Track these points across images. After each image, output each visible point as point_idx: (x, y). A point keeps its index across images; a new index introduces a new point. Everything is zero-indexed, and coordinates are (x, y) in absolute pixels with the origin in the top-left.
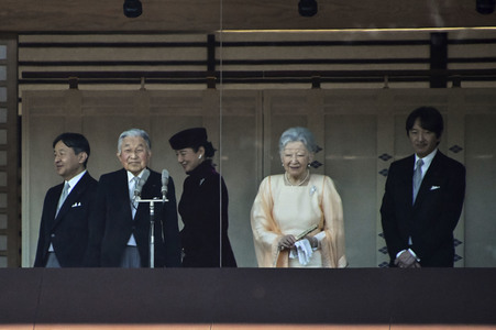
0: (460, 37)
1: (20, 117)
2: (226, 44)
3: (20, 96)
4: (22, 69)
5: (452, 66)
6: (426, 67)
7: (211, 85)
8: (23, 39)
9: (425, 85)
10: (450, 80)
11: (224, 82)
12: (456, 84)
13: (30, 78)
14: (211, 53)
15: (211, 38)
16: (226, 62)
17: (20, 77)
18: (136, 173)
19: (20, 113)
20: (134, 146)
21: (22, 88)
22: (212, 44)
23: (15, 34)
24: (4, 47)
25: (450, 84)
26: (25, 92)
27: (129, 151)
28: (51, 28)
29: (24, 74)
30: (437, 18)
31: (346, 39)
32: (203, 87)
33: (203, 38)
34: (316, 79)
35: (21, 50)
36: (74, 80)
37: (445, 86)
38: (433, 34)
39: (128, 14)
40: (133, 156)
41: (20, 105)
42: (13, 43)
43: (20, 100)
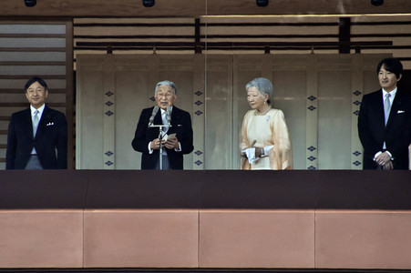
0: (356, 20)
1: (75, 72)
2: (209, 25)
3: (75, 57)
4: (76, 40)
5: (353, 40)
6: (336, 40)
7: (198, 51)
8: (76, 21)
9: (336, 52)
10: (353, 48)
11: (208, 49)
12: (358, 51)
13: (81, 46)
14: (197, 31)
15: (198, 21)
16: (209, 37)
17: (75, 45)
18: (165, 109)
19: (75, 69)
20: (164, 92)
21: (76, 52)
22: (198, 25)
23: (71, 18)
24: (64, 26)
25: (353, 51)
26: (78, 55)
27: (162, 94)
28: (95, 14)
29: (78, 43)
30: (342, 8)
31: (281, 22)
32: (193, 52)
33: (192, 21)
34: (267, 47)
35: (75, 28)
36: (110, 47)
37: (349, 52)
38: (341, 18)
39: (146, 5)
40: (164, 98)
41: (75, 64)
42: (70, 24)
43: (75, 60)
